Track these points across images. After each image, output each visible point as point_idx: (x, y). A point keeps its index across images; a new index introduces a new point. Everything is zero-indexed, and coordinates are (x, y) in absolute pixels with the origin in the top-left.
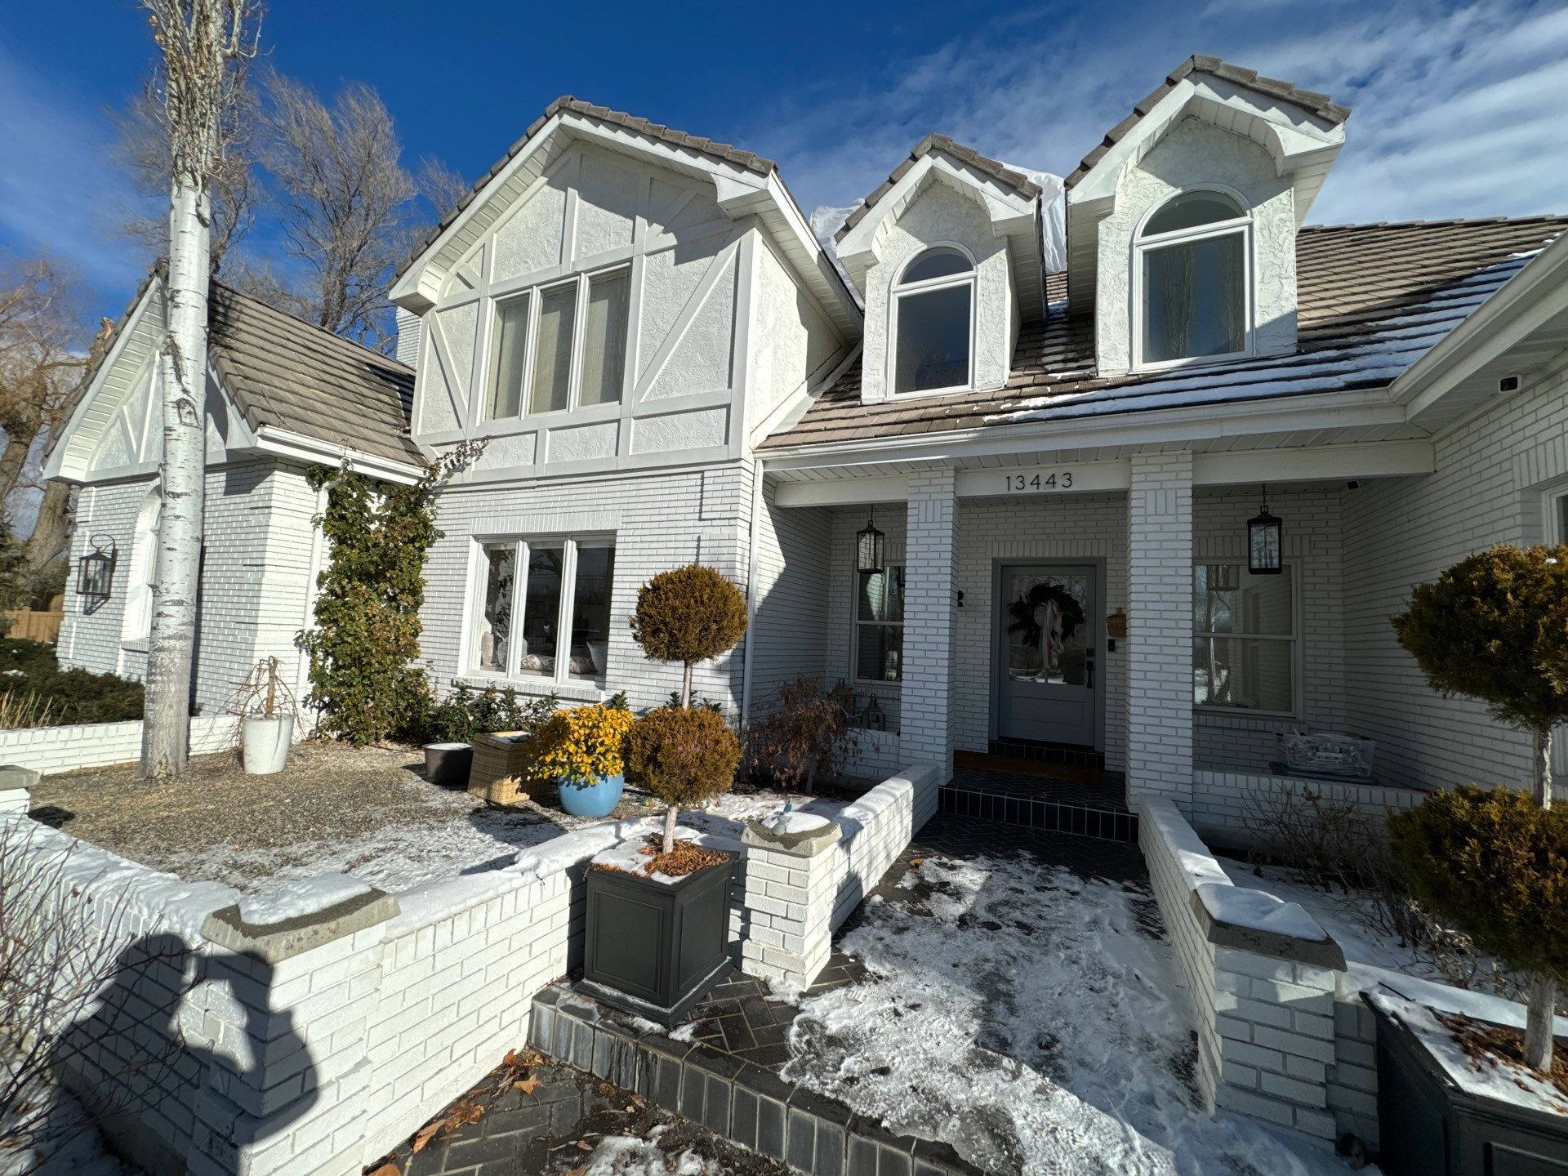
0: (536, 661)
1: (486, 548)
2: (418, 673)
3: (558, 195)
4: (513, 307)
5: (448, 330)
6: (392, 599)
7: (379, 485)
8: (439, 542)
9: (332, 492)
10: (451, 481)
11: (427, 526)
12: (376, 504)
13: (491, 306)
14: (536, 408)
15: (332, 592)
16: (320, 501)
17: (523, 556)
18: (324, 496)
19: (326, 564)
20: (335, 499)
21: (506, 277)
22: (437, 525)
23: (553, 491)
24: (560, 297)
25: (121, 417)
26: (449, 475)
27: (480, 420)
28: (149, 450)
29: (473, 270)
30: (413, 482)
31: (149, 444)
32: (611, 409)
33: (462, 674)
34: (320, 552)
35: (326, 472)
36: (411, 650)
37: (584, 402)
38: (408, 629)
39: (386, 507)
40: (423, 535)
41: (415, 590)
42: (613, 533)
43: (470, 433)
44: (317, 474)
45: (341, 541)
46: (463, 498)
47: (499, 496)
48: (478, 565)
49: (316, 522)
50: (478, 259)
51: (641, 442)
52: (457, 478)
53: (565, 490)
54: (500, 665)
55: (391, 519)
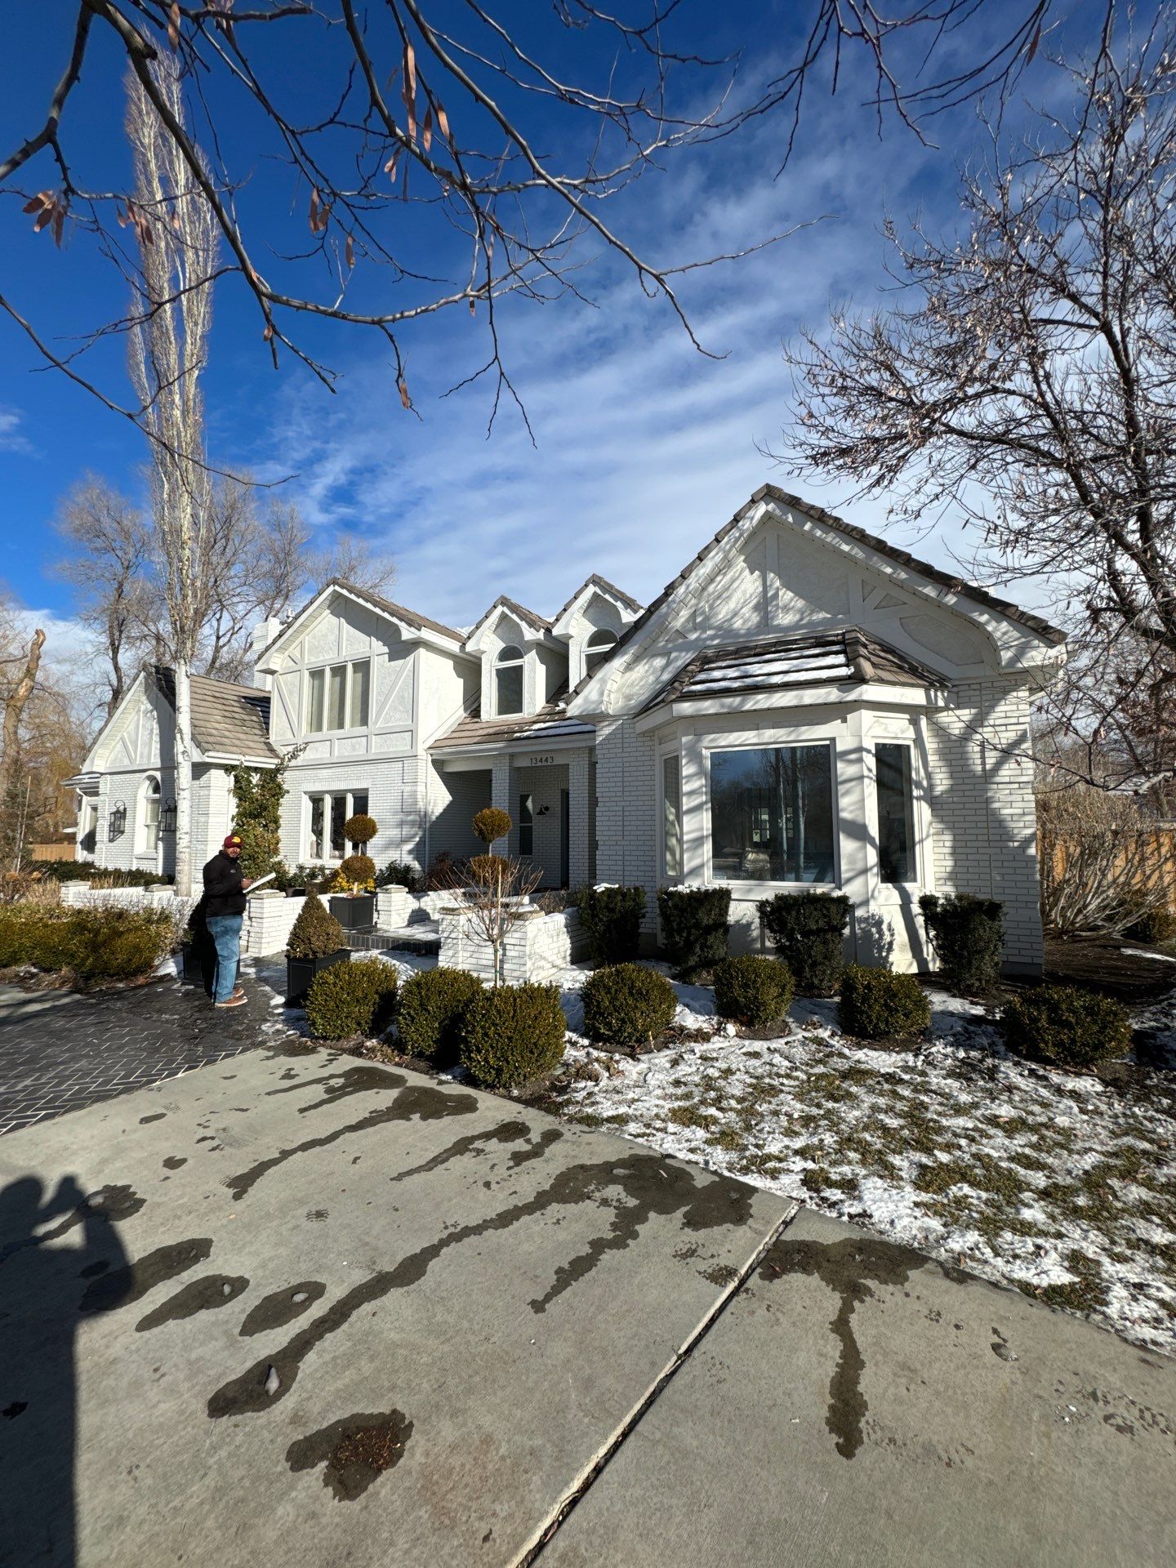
0: (337, 853)
1: (310, 798)
2: (280, 863)
3: (335, 620)
4: (317, 674)
5: (286, 685)
6: (265, 826)
7: (256, 770)
8: (286, 796)
9: (236, 776)
10: (291, 764)
11: (279, 786)
12: (255, 779)
13: (306, 674)
14: (330, 728)
15: (238, 824)
16: (230, 781)
17: (328, 802)
18: (232, 778)
19: (235, 811)
20: (237, 780)
21: (313, 659)
22: (285, 787)
23: (340, 769)
24: (339, 671)
25: (122, 739)
26: (289, 760)
27: (304, 732)
28: (141, 757)
29: (297, 654)
30: (273, 767)
31: (142, 754)
32: (363, 730)
33: (301, 861)
34: (231, 806)
35: (233, 767)
36: (276, 852)
37: (352, 725)
38: (274, 841)
39: (260, 780)
40: (278, 792)
41: (276, 821)
42: (367, 789)
43: (300, 741)
44: (228, 769)
45: (240, 799)
46: (297, 773)
47: (315, 772)
48: (307, 807)
49: (229, 791)
50: (298, 648)
51: (378, 747)
52: (293, 763)
53: (346, 769)
54: (319, 855)
55: (263, 786)
